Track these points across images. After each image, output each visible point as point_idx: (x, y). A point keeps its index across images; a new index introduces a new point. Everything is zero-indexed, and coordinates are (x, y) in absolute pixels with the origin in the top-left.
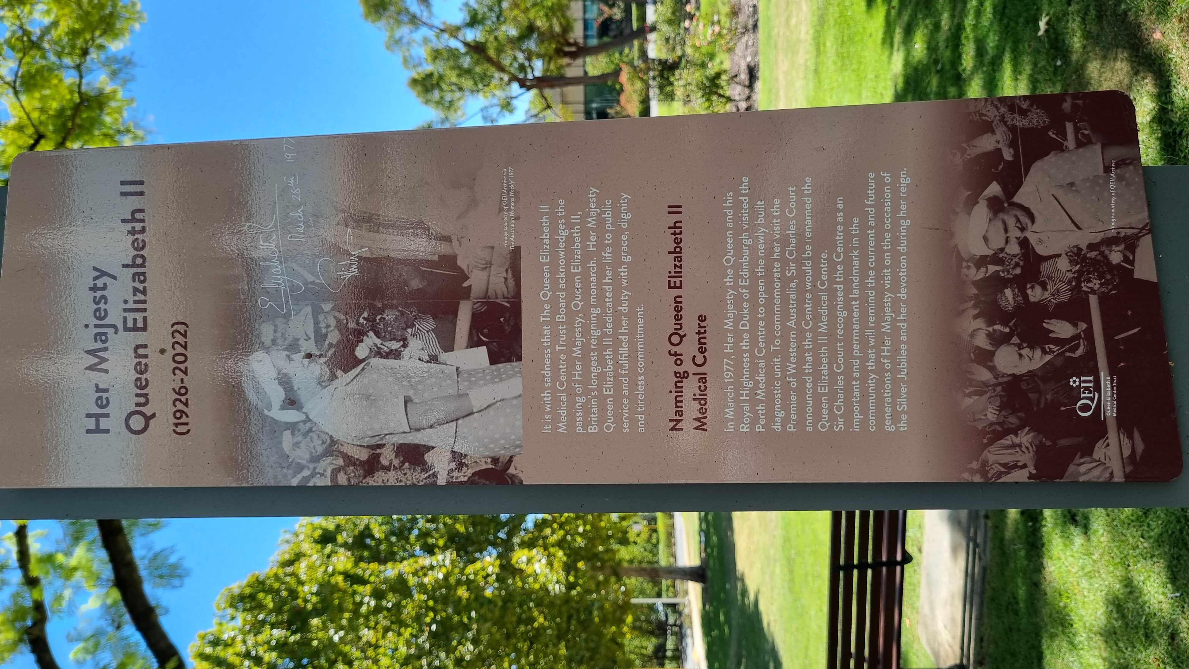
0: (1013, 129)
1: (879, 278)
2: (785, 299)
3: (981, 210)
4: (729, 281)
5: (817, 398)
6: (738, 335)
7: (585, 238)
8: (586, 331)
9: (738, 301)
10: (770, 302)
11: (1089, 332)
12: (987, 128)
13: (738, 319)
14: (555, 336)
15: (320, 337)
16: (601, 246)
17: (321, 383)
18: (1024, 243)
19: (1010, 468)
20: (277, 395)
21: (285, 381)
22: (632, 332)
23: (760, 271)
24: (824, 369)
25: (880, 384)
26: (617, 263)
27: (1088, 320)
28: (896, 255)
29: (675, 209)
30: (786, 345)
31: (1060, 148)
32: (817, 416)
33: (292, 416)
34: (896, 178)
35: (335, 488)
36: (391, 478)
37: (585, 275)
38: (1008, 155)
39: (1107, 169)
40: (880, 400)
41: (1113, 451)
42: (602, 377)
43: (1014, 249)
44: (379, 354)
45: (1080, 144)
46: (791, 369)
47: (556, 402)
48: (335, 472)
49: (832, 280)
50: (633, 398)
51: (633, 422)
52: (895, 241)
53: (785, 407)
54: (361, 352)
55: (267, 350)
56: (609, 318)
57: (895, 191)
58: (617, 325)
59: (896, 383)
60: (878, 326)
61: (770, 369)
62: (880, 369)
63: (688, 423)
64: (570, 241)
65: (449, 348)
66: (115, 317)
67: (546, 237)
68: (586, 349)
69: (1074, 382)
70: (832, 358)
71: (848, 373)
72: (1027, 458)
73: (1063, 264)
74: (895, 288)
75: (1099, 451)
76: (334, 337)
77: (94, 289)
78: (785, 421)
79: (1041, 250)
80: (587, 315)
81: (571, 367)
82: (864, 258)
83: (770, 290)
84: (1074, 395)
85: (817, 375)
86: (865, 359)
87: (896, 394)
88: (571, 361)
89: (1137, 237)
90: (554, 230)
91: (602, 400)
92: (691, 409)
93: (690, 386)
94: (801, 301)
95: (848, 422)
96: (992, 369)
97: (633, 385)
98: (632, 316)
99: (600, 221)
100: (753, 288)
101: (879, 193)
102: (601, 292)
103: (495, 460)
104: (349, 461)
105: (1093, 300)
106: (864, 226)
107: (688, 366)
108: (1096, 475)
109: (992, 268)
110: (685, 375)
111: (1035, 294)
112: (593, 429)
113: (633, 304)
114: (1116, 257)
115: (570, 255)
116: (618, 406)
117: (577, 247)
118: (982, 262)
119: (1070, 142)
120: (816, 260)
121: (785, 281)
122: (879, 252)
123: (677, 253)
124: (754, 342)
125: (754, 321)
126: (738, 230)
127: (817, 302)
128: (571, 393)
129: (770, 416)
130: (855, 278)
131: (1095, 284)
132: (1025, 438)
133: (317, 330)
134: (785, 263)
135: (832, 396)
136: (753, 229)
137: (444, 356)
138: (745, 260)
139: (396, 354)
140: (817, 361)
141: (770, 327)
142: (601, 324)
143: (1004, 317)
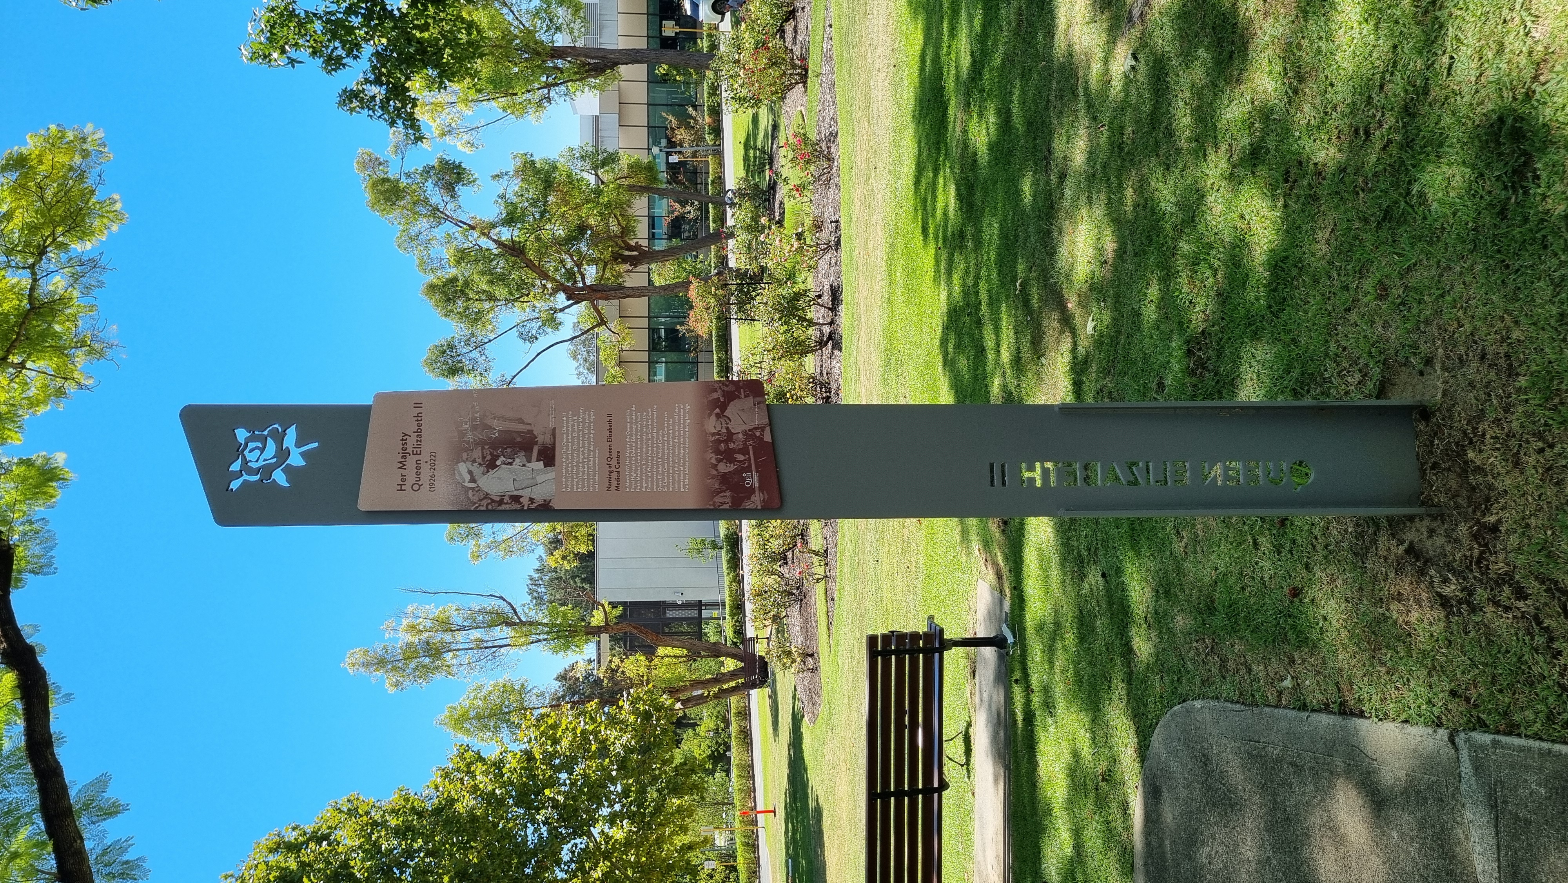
0: (723, 391)
1: (679, 439)
2: (647, 446)
3: (713, 418)
4: (628, 440)
5: (658, 480)
6: (631, 458)
7: (578, 425)
8: (578, 456)
9: (631, 446)
10: (642, 447)
11: (749, 458)
12: (715, 390)
13: (631, 452)
14: (567, 458)
15: (484, 458)
16: (584, 427)
17: (484, 474)
18: (727, 428)
19: (723, 504)
20: (467, 477)
21: (470, 473)
22: (594, 457)
23: (639, 437)
24: (660, 470)
25: (679, 475)
26: (589, 433)
27: (749, 455)
28: (685, 432)
29: (609, 415)
30: (647, 461)
31: (739, 398)
32: (658, 486)
33: (473, 485)
34: (685, 407)
35: (487, 511)
36: (507, 507)
37: (578, 437)
38: (722, 399)
39: (755, 405)
40: (679, 480)
41: (757, 498)
42: (583, 472)
43: (724, 430)
44: (505, 464)
45: (746, 397)
46: (649, 470)
47: (567, 481)
48: (487, 505)
49: (663, 440)
50: (594, 479)
51: (594, 488)
52: (685, 427)
53: (647, 483)
54: (498, 463)
55: (464, 462)
56: (586, 452)
57: (685, 410)
58: (589, 455)
59: (685, 475)
60: (679, 456)
61: (641, 469)
62: (679, 470)
63: (613, 488)
64: (573, 425)
65: (529, 462)
66: (409, 450)
67: (565, 424)
68: (578, 462)
69: (744, 475)
70: (663, 466)
71: (668, 471)
72: (728, 500)
73: (740, 436)
74: (684, 443)
75: (753, 498)
76: (489, 457)
77: (402, 440)
78: (647, 488)
79: (733, 431)
80: (579, 451)
81: (573, 469)
82: (674, 433)
83: (642, 443)
84: (744, 479)
85: (658, 472)
86: (674, 467)
87: (684, 478)
88: (573, 467)
89: (765, 427)
90: (568, 422)
91: (583, 480)
92: (614, 483)
93: (614, 475)
94: (652, 447)
95: (669, 488)
96: (717, 470)
97: (594, 475)
98: (594, 451)
99: (584, 419)
100: (636, 443)
101: (679, 411)
102: (584, 444)
103: (545, 501)
104: (493, 501)
105: (750, 447)
106: (674, 422)
107: (613, 469)
108: (751, 506)
109: (717, 437)
110: (612, 472)
111: (731, 445)
112: (580, 490)
113: (595, 447)
114: (758, 434)
115: (573, 430)
116: (589, 482)
117: (576, 428)
118: (714, 434)
119: (743, 396)
120: (658, 433)
121: (647, 440)
122: (679, 431)
123: (610, 430)
124: (636, 460)
125: (636, 453)
126: (631, 423)
127: (658, 447)
128: (572, 477)
129: (642, 486)
130: (671, 439)
131: (751, 442)
132: (728, 494)
133: (483, 455)
134: (647, 434)
135: (663, 480)
136: (636, 422)
137: (528, 465)
138: (634, 433)
139: (511, 464)
140: (658, 468)
141: (642, 456)
142: (584, 454)
143: (721, 453)
